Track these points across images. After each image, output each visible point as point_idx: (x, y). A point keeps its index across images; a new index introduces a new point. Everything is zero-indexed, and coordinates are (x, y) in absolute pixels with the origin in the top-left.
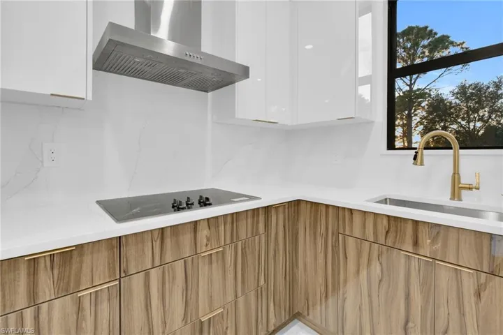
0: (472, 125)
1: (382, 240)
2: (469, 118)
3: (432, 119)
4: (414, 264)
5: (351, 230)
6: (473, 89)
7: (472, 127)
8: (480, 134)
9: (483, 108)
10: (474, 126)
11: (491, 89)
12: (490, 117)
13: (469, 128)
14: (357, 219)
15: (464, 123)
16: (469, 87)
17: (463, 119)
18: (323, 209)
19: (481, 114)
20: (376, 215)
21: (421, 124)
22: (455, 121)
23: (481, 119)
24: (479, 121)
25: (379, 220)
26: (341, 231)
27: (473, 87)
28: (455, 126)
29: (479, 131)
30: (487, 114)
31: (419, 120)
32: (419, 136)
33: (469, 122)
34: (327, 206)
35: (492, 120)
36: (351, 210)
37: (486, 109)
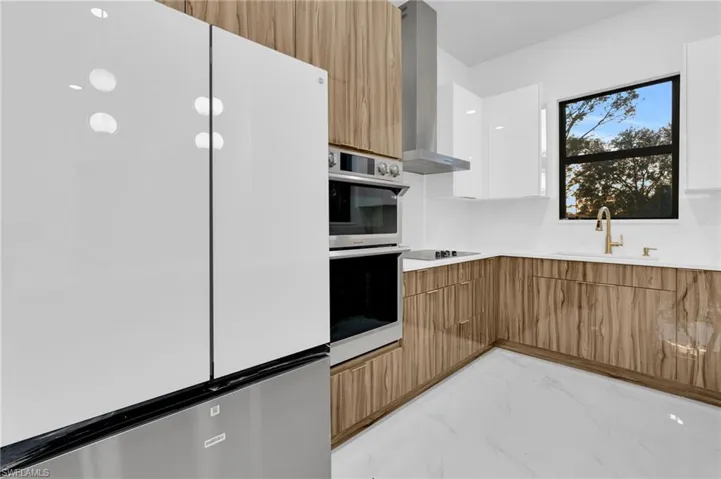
0: (639, 184)
1: (563, 277)
2: (636, 175)
3: (590, 176)
4: (584, 287)
5: (542, 272)
6: (641, 138)
7: (639, 187)
8: (650, 195)
9: (653, 162)
10: (643, 185)
11: (662, 139)
12: (662, 174)
13: (636, 187)
14: (546, 265)
15: (629, 181)
16: (636, 134)
17: (629, 176)
18: (521, 261)
19: (651, 171)
20: (559, 261)
21: (577, 182)
22: (618, 179)
23: (651, 176)
24: (648, 178)
25: (562, 264)
26: (535, 274)
27: (640, 135)
28: (618, 186)
29: (648, 192)
30: (657, 170)
31: (573, 176)
32: (574, 198)
33: (635, 181)
34: (524, 258)
35: (665, 177)
36: (542, 260)
37: (657, 164)
